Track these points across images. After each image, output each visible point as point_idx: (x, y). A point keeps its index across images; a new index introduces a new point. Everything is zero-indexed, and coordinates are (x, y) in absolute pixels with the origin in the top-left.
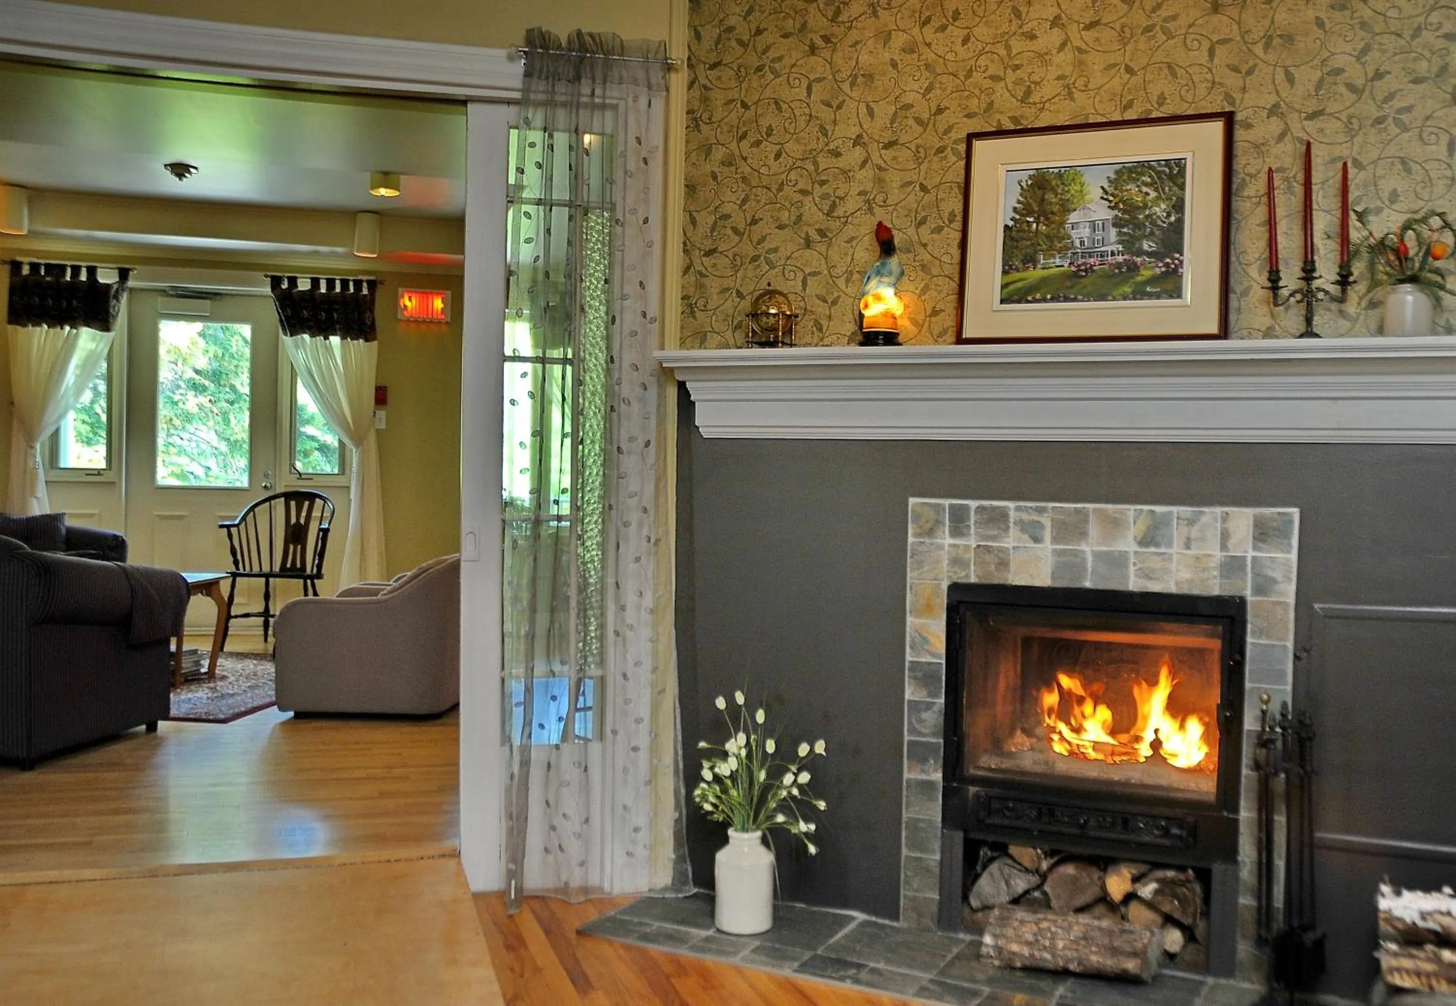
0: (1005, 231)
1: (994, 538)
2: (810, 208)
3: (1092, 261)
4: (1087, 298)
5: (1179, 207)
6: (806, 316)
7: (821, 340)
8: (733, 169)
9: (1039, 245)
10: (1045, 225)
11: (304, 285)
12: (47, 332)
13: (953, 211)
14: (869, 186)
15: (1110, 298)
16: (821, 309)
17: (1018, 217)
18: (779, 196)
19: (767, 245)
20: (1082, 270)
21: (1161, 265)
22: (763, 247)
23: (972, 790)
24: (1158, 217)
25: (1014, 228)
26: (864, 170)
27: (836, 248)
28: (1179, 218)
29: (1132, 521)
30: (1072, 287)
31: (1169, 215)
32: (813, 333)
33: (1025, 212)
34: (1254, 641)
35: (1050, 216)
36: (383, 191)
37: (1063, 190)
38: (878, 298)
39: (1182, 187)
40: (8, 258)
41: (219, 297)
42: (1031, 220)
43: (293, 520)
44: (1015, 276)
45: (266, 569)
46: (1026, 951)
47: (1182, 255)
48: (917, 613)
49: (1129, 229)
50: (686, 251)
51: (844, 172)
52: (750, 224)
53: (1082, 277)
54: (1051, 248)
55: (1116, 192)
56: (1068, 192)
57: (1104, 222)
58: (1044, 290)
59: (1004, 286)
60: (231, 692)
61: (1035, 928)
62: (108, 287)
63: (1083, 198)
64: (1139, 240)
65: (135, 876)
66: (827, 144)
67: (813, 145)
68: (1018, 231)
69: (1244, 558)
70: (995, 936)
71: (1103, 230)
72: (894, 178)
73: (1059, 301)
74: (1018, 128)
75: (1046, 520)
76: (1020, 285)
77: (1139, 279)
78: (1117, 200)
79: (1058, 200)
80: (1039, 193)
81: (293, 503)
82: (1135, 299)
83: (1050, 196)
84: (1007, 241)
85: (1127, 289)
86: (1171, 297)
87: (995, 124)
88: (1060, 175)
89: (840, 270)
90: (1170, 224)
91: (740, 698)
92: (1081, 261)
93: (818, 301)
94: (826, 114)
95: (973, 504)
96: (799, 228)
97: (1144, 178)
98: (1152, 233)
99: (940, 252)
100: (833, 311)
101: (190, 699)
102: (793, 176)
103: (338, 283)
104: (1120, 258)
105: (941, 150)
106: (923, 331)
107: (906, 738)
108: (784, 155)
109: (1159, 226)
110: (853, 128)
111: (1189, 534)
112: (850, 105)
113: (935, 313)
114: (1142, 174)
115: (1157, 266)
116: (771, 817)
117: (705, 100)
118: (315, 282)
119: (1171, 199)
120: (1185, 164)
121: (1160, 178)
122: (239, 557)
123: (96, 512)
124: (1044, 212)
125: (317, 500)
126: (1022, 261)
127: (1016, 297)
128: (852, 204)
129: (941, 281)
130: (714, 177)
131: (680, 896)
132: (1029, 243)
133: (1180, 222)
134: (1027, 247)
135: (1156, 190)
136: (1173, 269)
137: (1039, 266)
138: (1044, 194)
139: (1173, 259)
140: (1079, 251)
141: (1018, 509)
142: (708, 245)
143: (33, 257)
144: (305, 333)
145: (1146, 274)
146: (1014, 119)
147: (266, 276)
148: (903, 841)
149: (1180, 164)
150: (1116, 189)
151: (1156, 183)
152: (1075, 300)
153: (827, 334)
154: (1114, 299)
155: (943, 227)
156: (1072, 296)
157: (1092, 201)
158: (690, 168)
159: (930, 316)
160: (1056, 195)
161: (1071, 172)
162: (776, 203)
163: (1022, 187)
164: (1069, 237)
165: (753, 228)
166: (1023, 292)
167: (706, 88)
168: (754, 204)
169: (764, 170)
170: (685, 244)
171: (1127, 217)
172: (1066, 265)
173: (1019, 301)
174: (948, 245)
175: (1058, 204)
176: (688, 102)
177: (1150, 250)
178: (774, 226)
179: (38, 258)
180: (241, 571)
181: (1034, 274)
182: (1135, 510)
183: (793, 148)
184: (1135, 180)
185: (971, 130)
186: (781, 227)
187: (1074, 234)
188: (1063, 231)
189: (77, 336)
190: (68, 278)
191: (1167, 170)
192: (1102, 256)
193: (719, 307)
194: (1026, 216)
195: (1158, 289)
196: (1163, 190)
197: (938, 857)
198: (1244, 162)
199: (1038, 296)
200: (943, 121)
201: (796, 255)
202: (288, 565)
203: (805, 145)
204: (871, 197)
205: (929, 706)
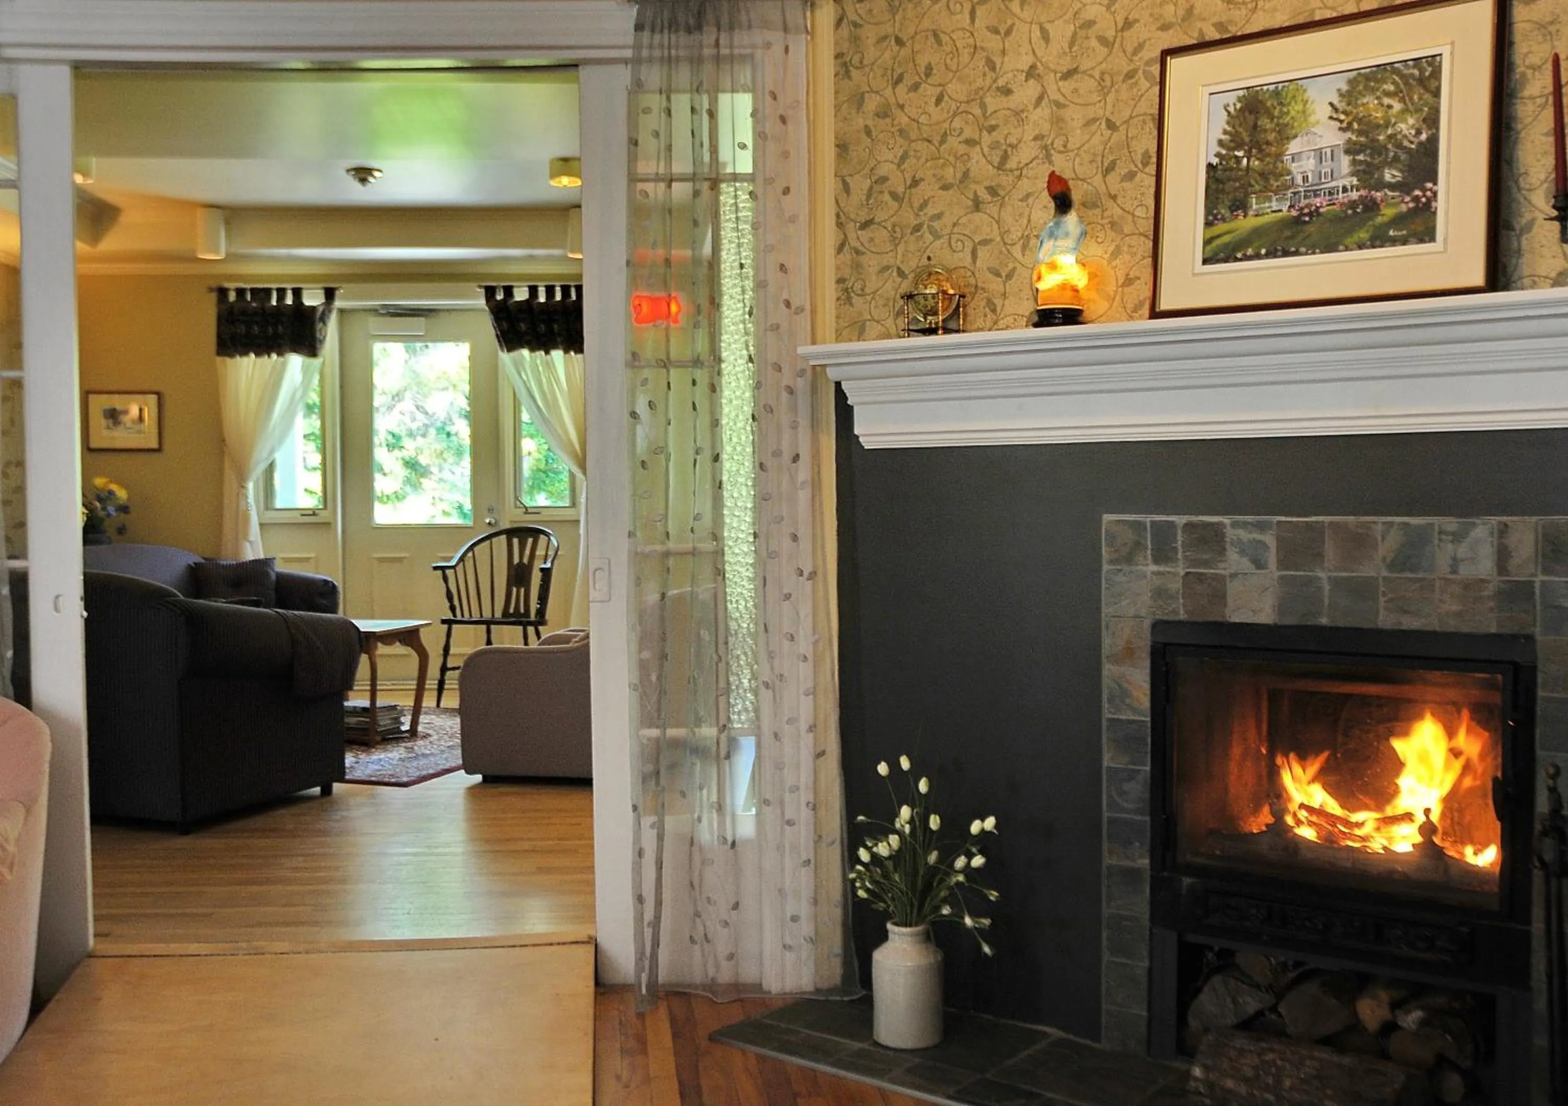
0: (1207, 172)
1: (1206, 564)
2: (977, 162)
3: (1317, 201)
4: (1312, 249)
5: (1432, 121)
6: (977, 295)
7: (995, 323)
8: (888, 120)
9: (1252, 186)
10: (1258, 159)
11: (521, 295)
12: (255, 362)
13: (1147, 151)
14: (1046, 127)
15: (1341, 247)
16: (995, 285)
17: (1224, 152)
18: (942, 149)
19: (931, 210)
20: (1305, 215)
21: (1407, 199)
22: (926, 214)
23: (1187, 881)
24: (1405, 136)
25: (1220, 167)
26: (1040, 109)
27: (1009, 208)
28: (1433, 134)
29: (1379, 538)
30: (1292, 237)
31: (1419, 132)
32: (985, 316)
33: (1232, 145)
34: (1544, 694)
35: (1264, 147)
36: (565, 181)
37: (1281, 111)
38: (1053, 267)
39: (1437, 94)
40: (214, 285)
41: (434, 314)
42: (1240, 154)
43: (516, 560)
44: (1220, 228)
45: (487, 615)
46: (1243, 1089)
47: (1435, 184)
48: (1116, 660)
49: (1365, 155)
50: (840, 225)
51: (1017, 113)
52: (910, 187)
53: (1305, 222)
54: (1266, 189)
55: (1349, 108)
56: (1288, 113)
57: (1333, 149)
58: (1256, 244)
59: (1207, 242)
60: (428, 752)
61: (1257, 1061)
62: (313, 309)
63: (1306, 120)
64: (1378, 169)
65: (241, 952)
66: (995, 81)
67: (979, 82)
68: (1225, 170)
69: (1530, 584)
70: (1206, 1068)
71: (1332, 160)
72: (1075, 116)
73: (1275, 257)
74: (1225, 36)
75: (1269, 539)
76: (1226, 239)
77: (1379, 220)
78: (1350, 118)
79: (1273, 125)
80: (1251, 118)
81: (516, 541)
82: (1374, 247)
83: (1264, 122)
84: (1210, 183)
85: (1363, 235)
86: (1421, 241)
87: (1196, 35)
88: (1277, 93)
89: (1015, 234)
90: (1421, 144)
91: (905, 763)
92: (1303, 202)
93: (990, 276)
94: (993, 43)
95: (1180, 520)
96: (966, 187)
97: (1385, 87)
98: (1396, 159)
99: (1132, 204)
100: (1008, 287)
101: (380, 760)
102: (957, 123)
103: (558, 289)
104: (1355, 195)
105: (1130, 75)
106: (1115, 304)
107: (1106, 814)
108: (946, 98)
109: (1405, 148)
110: (1025, 57)
111: (1455, 555)
112: (1021, 29)
113: (1129, 281)
114: (1384, 81)
115: (1402, 201)
116: (938, 908)
117: (855, 40)
118: (533, 290)
119: (1421, 110)
120: (1440, 62)
121: (1406, 84)
122: (456, 602)
123: (312, 555)
124: (1258, 142)
125: (542, 536)
126: (1230, 208)
127: (1222, 255)
128: (1027, 152)
129: (1134, 240)
130: (868, 132)
131: (846, 999)
132: (1237, 184)
133: (1434, 140)
134: (1236, 189)
135: (1402, 100)
136: (1424, 204)
137: (1251, 213)
138: (1257, 118)
139: (1424, 190)
140: (1302, 189)
141: (1235, 525)
142: (863, 216)
143: (241, 281)
144: (523, 347)
145: (1388, 212)
146: (1220, 26)
147: (480, 287)
148: (1105, 942)
149: (1434, 61)
150: (1349, 104)
151: (1401, 92)
152: (1296, 253)
153: (1002, 316)
154: (1347, 249)
155: (1136, 173)
156: (1293, 249)
157: (1318, 122)
158: (841, 124)
159: (1123, 286)
160: (1272, 119)
161: (1291, 87)
162: (939, 158)
163: (1229, 113)
164: (1289, 173)
165: (914, 190)
166: (1231, 247)
167: (856, 25)
168: (913, 161)
169: (923, 119)
170: (838, 216)
171: (1362, 139)
172: (1285, 209)
173: (1226, 260)
174: (1143, 194)
175: (1274, 130)
176: (836, 43)
177: (1394, 181)
178: (937, 187)
179: (245, 283)
180: (459, 617)
181: (1245, 224)
182: (1384, 523)
183: (956, 89)
184: (1373, 90)
185: (1166, 46)
186: (945, 187)
187: (1294, 167)
188: (1279, 165)
189: (284, 365)
190: (274, 303)
191: (1416, 72)
192: (1330, 194)
193: (877, 290)
194: (1234, 149)
195: (1405, 232)
196: (1411, 99)
197: (1146, 963)
198: (1525, 50)
199: (1250, 252)
200: (1132, 38)
201: (964, 220)
202: (511, 611)
203: (970, 84)
204: (1049, 142)
205: (1131, 775)
